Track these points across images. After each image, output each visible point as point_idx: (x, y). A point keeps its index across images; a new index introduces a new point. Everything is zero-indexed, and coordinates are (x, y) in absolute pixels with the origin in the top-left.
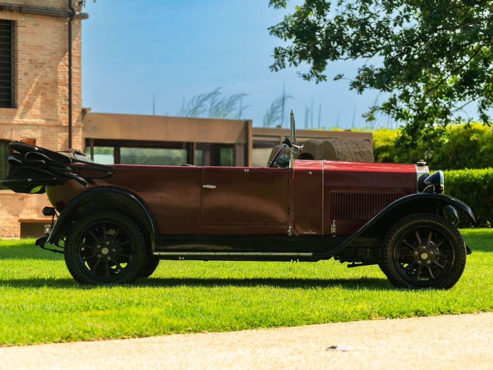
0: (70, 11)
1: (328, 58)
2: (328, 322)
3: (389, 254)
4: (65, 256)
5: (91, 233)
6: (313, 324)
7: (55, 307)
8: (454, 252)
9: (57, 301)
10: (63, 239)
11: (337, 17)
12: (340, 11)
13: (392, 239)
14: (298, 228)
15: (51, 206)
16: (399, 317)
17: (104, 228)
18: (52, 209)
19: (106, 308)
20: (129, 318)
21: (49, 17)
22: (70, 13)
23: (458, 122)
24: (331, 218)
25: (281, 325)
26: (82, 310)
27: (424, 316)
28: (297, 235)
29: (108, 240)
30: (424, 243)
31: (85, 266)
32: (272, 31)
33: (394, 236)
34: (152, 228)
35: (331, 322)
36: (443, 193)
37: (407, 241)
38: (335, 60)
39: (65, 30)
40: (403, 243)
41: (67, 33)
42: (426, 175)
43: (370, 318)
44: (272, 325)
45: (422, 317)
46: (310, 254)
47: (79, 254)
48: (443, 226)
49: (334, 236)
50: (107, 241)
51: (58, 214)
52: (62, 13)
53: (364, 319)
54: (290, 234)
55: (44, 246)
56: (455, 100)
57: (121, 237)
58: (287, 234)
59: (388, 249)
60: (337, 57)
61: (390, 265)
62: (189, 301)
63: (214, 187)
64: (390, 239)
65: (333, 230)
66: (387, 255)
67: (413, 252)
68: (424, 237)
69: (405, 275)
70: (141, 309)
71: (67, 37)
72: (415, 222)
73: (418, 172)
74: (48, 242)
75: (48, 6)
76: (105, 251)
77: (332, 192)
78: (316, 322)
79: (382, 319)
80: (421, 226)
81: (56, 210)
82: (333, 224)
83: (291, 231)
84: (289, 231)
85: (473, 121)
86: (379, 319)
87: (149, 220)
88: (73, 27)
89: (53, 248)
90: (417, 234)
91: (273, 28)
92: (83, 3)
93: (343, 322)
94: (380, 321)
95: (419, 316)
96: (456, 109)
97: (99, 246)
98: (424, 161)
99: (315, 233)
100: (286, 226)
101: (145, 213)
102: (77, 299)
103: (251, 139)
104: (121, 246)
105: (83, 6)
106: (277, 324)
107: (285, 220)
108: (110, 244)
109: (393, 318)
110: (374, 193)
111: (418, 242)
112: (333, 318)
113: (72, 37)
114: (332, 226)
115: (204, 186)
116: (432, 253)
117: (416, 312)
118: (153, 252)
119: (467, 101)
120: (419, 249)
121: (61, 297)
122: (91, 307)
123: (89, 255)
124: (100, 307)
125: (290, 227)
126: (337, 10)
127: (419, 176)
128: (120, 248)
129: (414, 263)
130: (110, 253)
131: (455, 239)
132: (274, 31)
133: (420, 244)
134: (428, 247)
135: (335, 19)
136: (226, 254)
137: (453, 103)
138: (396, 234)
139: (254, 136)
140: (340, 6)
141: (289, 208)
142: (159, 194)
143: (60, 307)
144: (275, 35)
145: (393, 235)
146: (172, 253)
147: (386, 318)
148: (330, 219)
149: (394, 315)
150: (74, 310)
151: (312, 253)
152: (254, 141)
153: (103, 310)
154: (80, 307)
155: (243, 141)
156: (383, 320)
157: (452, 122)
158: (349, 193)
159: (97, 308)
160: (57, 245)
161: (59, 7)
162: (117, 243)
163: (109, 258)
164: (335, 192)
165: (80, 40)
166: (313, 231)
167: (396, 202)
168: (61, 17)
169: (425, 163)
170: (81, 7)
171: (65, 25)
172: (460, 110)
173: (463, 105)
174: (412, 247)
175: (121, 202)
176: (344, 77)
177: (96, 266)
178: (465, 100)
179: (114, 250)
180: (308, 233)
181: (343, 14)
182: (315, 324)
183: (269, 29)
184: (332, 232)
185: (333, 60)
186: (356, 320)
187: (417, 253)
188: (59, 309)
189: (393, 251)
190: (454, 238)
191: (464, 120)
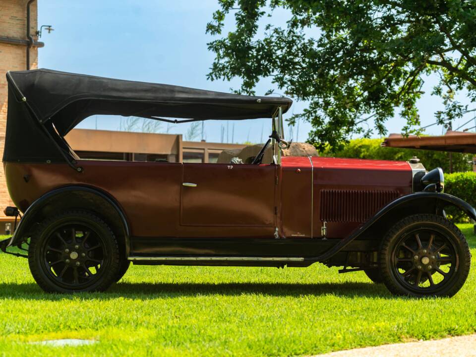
0: (28, 40)
1: (260, 75)
2: (355, 347)
3: (387, 258)
4: (29, 261)
5: (59, 235)
6: (339, 350)
7: (19, 327)
8: (457, 257)
9: (21, 315)
10: (26, 241)
11: (266, 40)
12: (268, 34)
13: (391, 241)
14: (285, 229)
15: (13, 205)
16: (433, 338)
17: (73, 230)
18: (15, 209)
19: (80, 327)
20: (114, 347)
21: (9, 45)
22: (28, 41)
23: (358, 132)
24: (321, 219)
25: (303, 353)
26: (51, 330)
27: (458, 335)
28: (285, 238)
29: (78, 243)
30: (425, 247)
31: (52, 272)
32: (210, 47)
33: (394, 238)
34: (126, 231)
35: (359, 347)
36: (442, 192)
37: (406, 245)
38: (266, 76)
39: (24, 57)
40: (403, 246)
41: (26, 59)
42: (421, 173)
43: (400, 339)
44: (293, 354)
45: (456, 337)
46: (301, 259)
47: (45, 260)
48: (447, 228)
49: (325, 239)
50: (76, 244)
51: (22, 214)
52: (21, 42)
53: (394, 341)
54: (277, 237)
55: (5, 249)
56: (360, 113)
57: (92, 240)
58: (273, 237)
59: (387, 252)
60: (268, 74)
61: (388, 270)
62: (176, 317)
63: (195, 185)
64: (389, 241)
65: (324, 232)
66: (385, 259)
67: (413, 256)
68: (425, 240)
69: (403, 280)
70: (123, 328)
71: (26, 63)
72: (416, 223)
73: (413, 169)
74: (11, 245)
75: (9, 36)
76: (74, 256)
77: (323, 190)
78: (342, 348)
79: (414, 341)
80: (422, 228)
81: (19, 210)
82: (323, 226)
83: (278, 234)
84: (276, 233)
85: (372, 132)
86: (410, 342)
87: (123, 222)
88: (31, 54)
89: (16, 252)
90: (418, 237)
91: (211, 44)
92: (40, 34)
93: (373, 346)
94: (412, 343)
95: (453, 336)
96: (361, 120)
97: (67, 250)
98: (418, 158)
99: (304, 236)
100: (272, 229)
101: (119, 214)
102: (45, 314)
103: (182, 151)
104: (91, 250)
105: (39, 36)
106: (298, 352)
107: (272, 221)
108: (79, 248)
109: (426, 339)
110: (367, 192)
111: (418, 245)
112: (361, 342)
113: (30, 63)
114: (322, 227)
115: (184, 184)
116: (434, 257)
117: (449, 331)
118: (127, 257)
119: (371, 114)
120: (419, 254)
121: (25, 310)
122: (62, 326)
123: (55, 259)
124: (72, 327)
125: (277, 229)
126: (266, 34)
127: (414, 174)
128: (91, 252)
129: (414, 268)
130: (80, 258)
131: (459, 242)
132: (213, 47)
133: (420, 248)
134: (429, 251)
135: (264, 41)
136: (208, 259)
137: (358, 114)
138: (395, 236)
139: (184, 148)
140: (268, 30)
141: (276, 209)
142: (135, 193)
143: (25, 326)
144: (213, 50)
145: (392, 237)
146: (149, 259)
147: (419, 340)
148: (320, 221)
149: (427, 336)
150: (41, 331)
151: (303, 258)
152: (184, 153)
153: (76, 329)
154: (48, 326)
155: (175, 153)
156: (416, 343)
157: (353, 131)
158: (341, 192)
159: (69, 327)
160: (20, 247)
161: (19, 37)
162: (87, 246)
163: (79, 263)
164: (325, 191)
165: (37, 65)
166: (302, 234)
167: (394, 203)
168: (20, 45)
169: (418, 160)
170: (38, 37)
171: (24, 52)
172: (364, 122)
173: (367, 117)
174: (412, 250)
175: (92, 201)
176: (274, 92)
177: (63, 271)
178: (368, 113)
179: (84, 254)
180: (296, 235)
181: (271, 37)
182: (342, 350)
183: (208, 44)
184: (322, 234)
185: (264, 76)
186: (386, 344)
187: (417, 257)
188: (23, 329)
189: (391, 255)
190: (457, 241)
191: (363, 132)
